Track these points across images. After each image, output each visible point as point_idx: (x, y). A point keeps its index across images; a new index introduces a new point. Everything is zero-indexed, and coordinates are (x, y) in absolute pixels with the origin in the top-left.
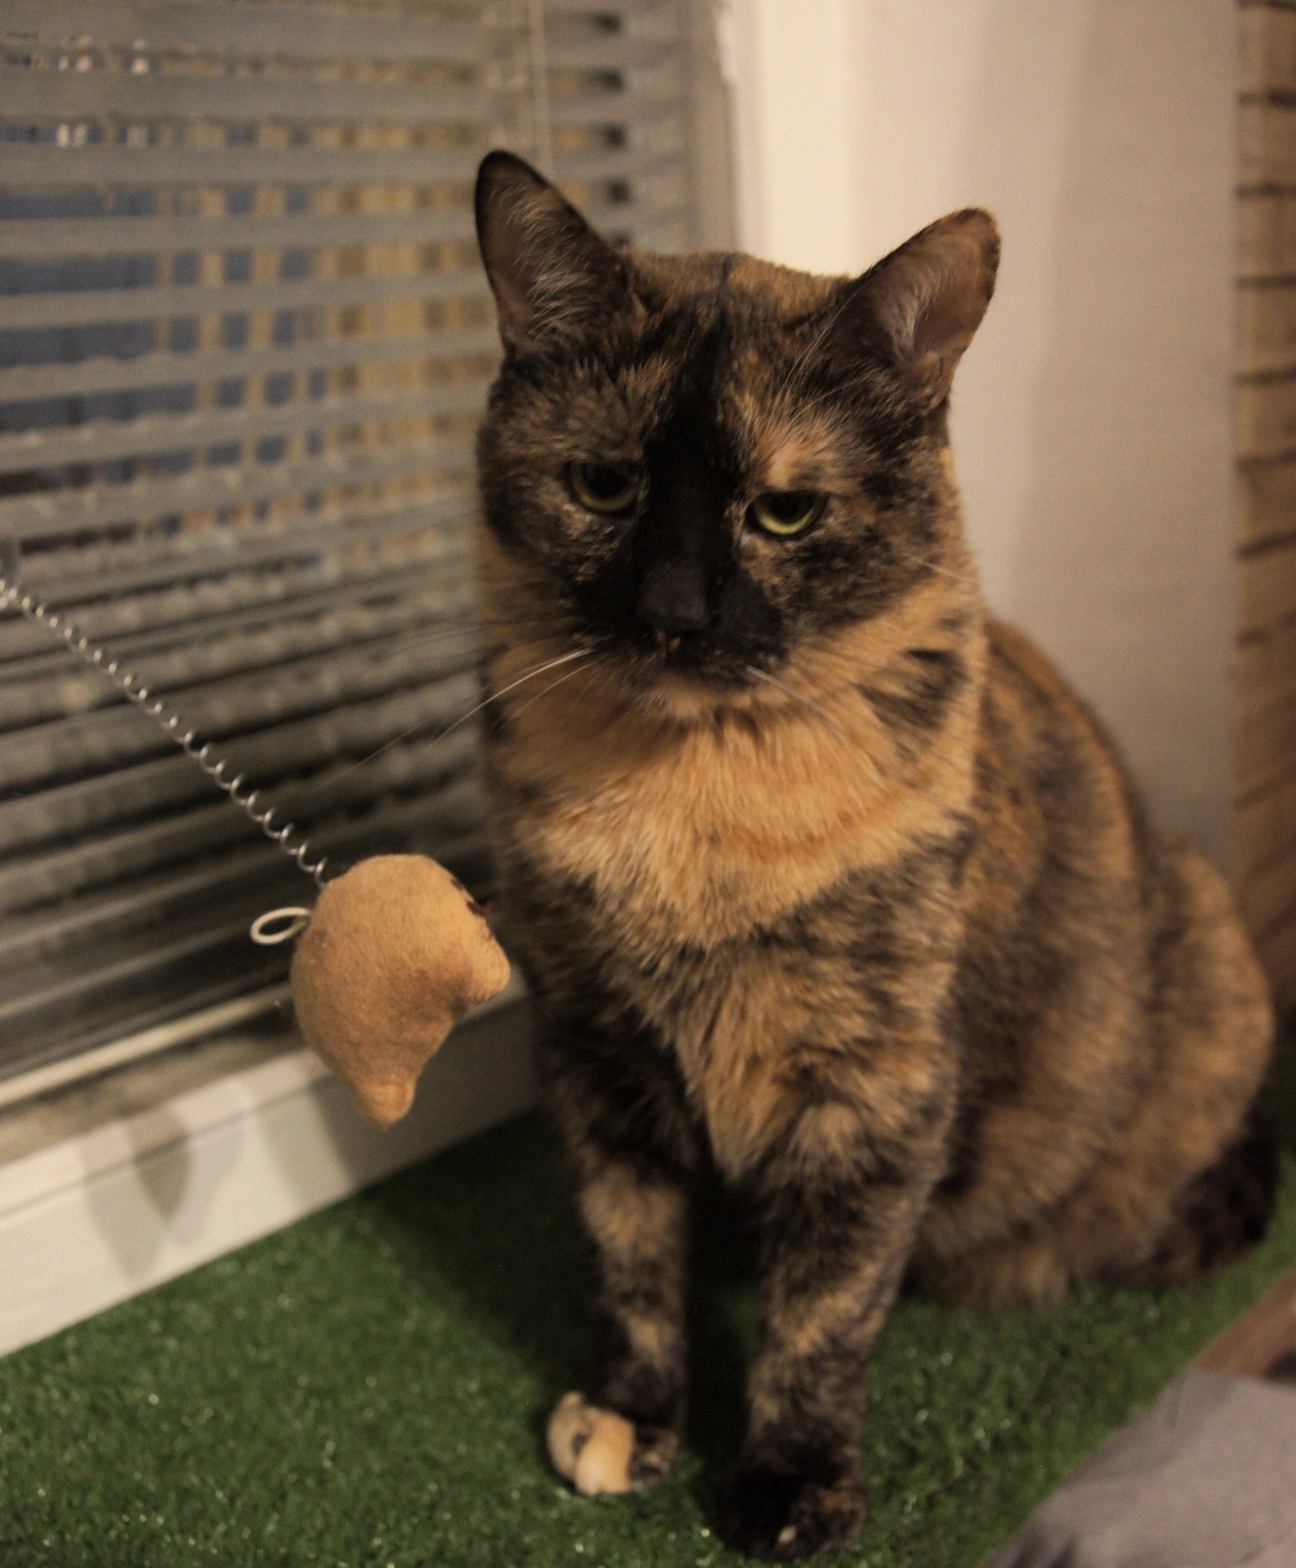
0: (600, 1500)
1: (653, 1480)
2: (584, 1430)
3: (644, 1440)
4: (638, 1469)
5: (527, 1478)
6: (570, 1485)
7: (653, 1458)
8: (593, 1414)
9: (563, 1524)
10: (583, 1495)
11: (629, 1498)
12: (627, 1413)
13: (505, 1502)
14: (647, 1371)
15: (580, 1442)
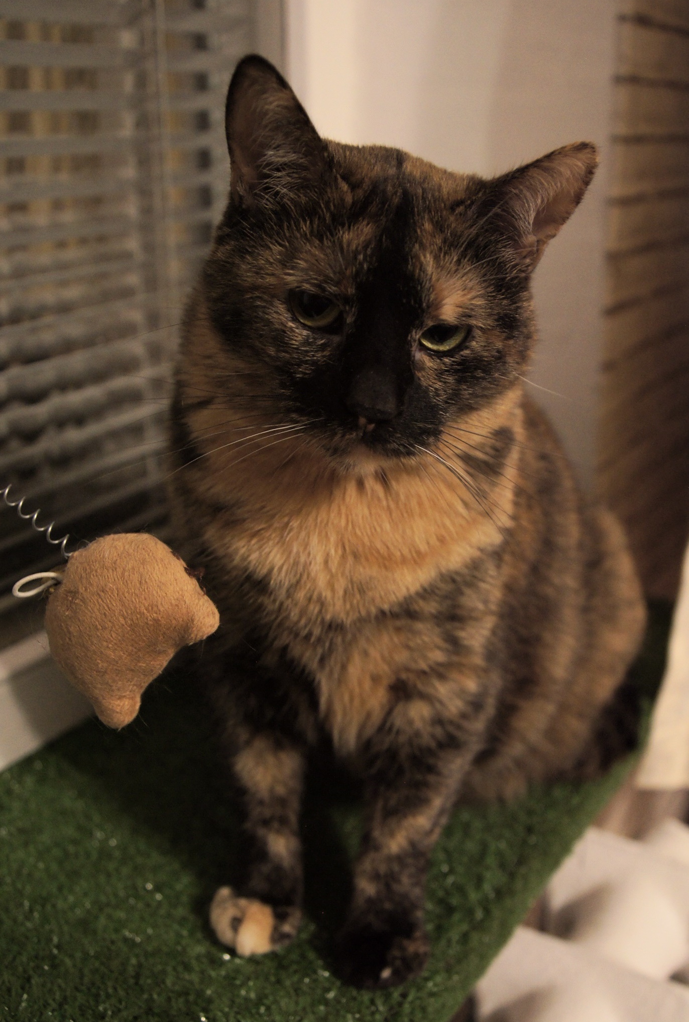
0: (253, 960)
1: (287, 942)
2: (238, 914)
3: (280, 917)
4: (277, 936)
5: (200, 949)
6: (232, 951)
7: (287, 928)
8: (243, 902)
9: (230, 979)
10: (241, 957)
11: (272, 956)
12: (266, 899)
13: (187, 968)
14: (278, 868)
15: (236, 923)
